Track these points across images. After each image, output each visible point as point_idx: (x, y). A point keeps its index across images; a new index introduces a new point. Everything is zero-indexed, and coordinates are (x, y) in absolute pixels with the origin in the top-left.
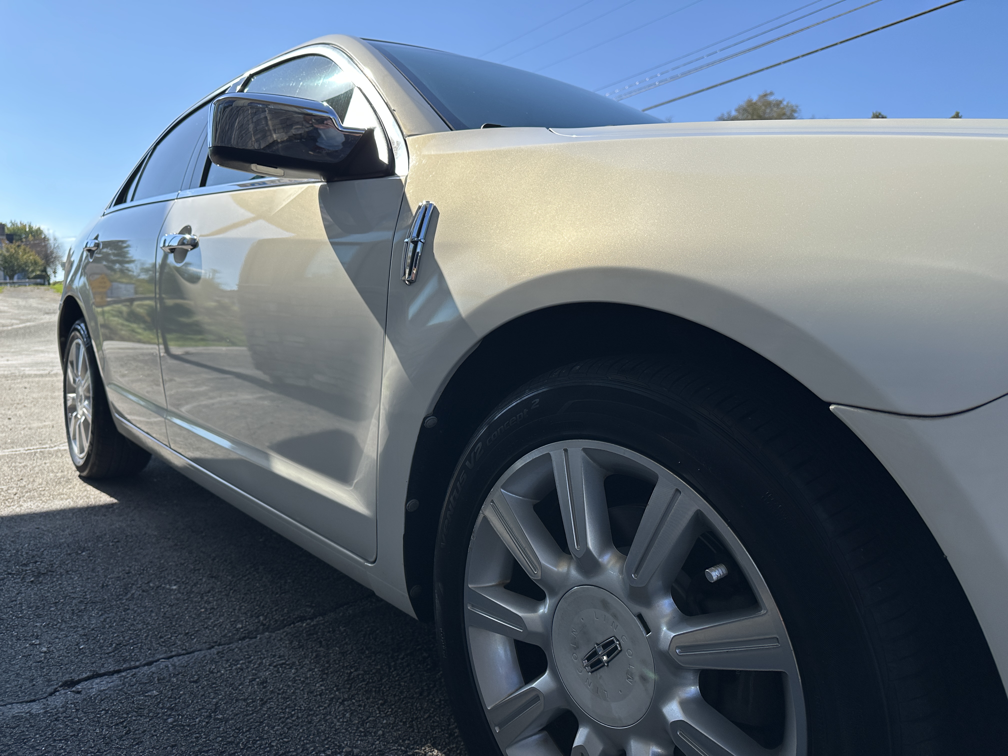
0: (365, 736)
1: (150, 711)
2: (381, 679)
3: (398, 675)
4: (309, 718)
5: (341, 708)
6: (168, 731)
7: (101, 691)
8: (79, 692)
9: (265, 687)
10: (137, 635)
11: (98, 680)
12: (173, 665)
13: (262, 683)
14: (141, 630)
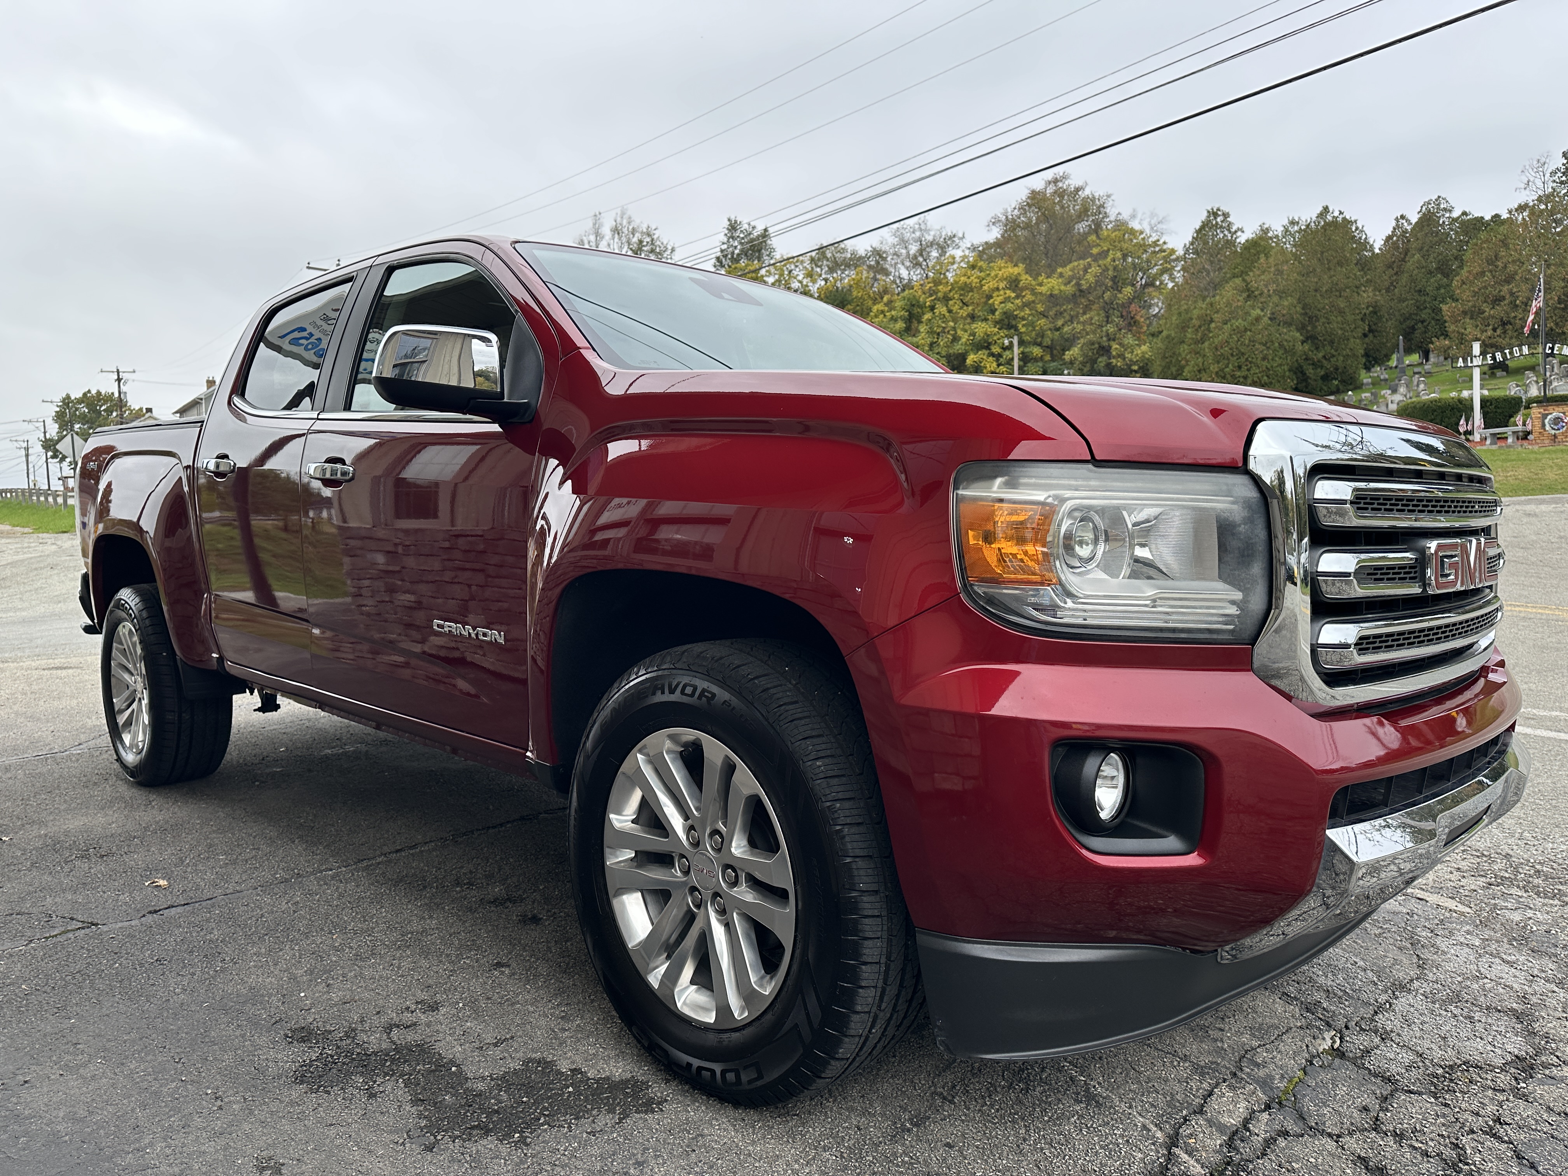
0: (364, 922)
1: (215, 920)
2: (383, 896)
3: (396, 893)
4: (327, 917)
5: (350, 911)
6: (230, 927)
7: (179, 913)
9: (296, 905)
10: (197, 885)
11: (175, 908)
12: (228, 898)
13: (295, 903)
14: (199, 882)
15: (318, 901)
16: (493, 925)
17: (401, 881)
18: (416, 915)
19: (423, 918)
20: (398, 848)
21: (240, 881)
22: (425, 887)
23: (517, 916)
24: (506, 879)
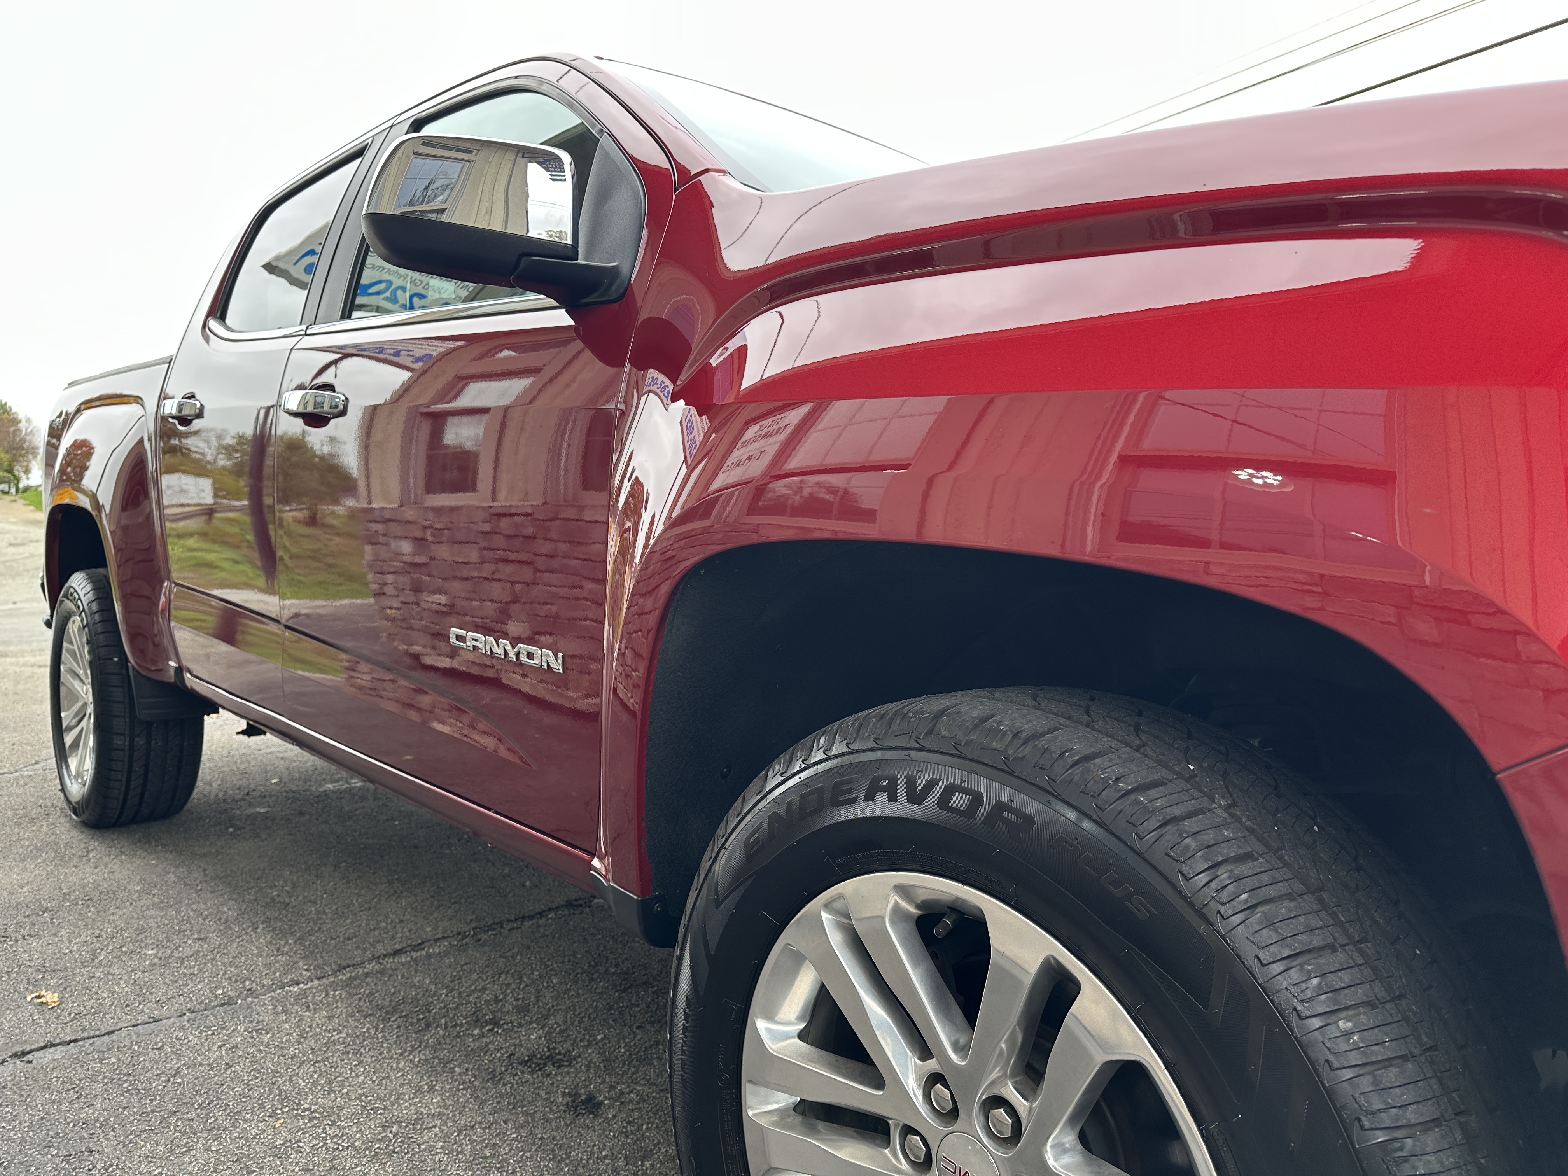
0: (329, 1094)
1: (105, 1077)
2: (364, 1040)
3: (384, 1036)
4: (274, 1080)
5: (310, 1070)
6: (122, 1095)
7: (54, 1060)
8: (31, 1062)
9: (233, 1052)
10: (100, 1004)
11: (52, 1050)
12: (136, 1033)
13: (231, 1049)
14: (105, 999)
15: (268, 1045)
16: (525, 1114)
17: (395, 1010)
18: (410, 1083)
19: (419, 1090)
20: (398, 947)
21: (164, 998)
22: (428, 1025)
23: (564, 1094)
24: (547, 1017)
